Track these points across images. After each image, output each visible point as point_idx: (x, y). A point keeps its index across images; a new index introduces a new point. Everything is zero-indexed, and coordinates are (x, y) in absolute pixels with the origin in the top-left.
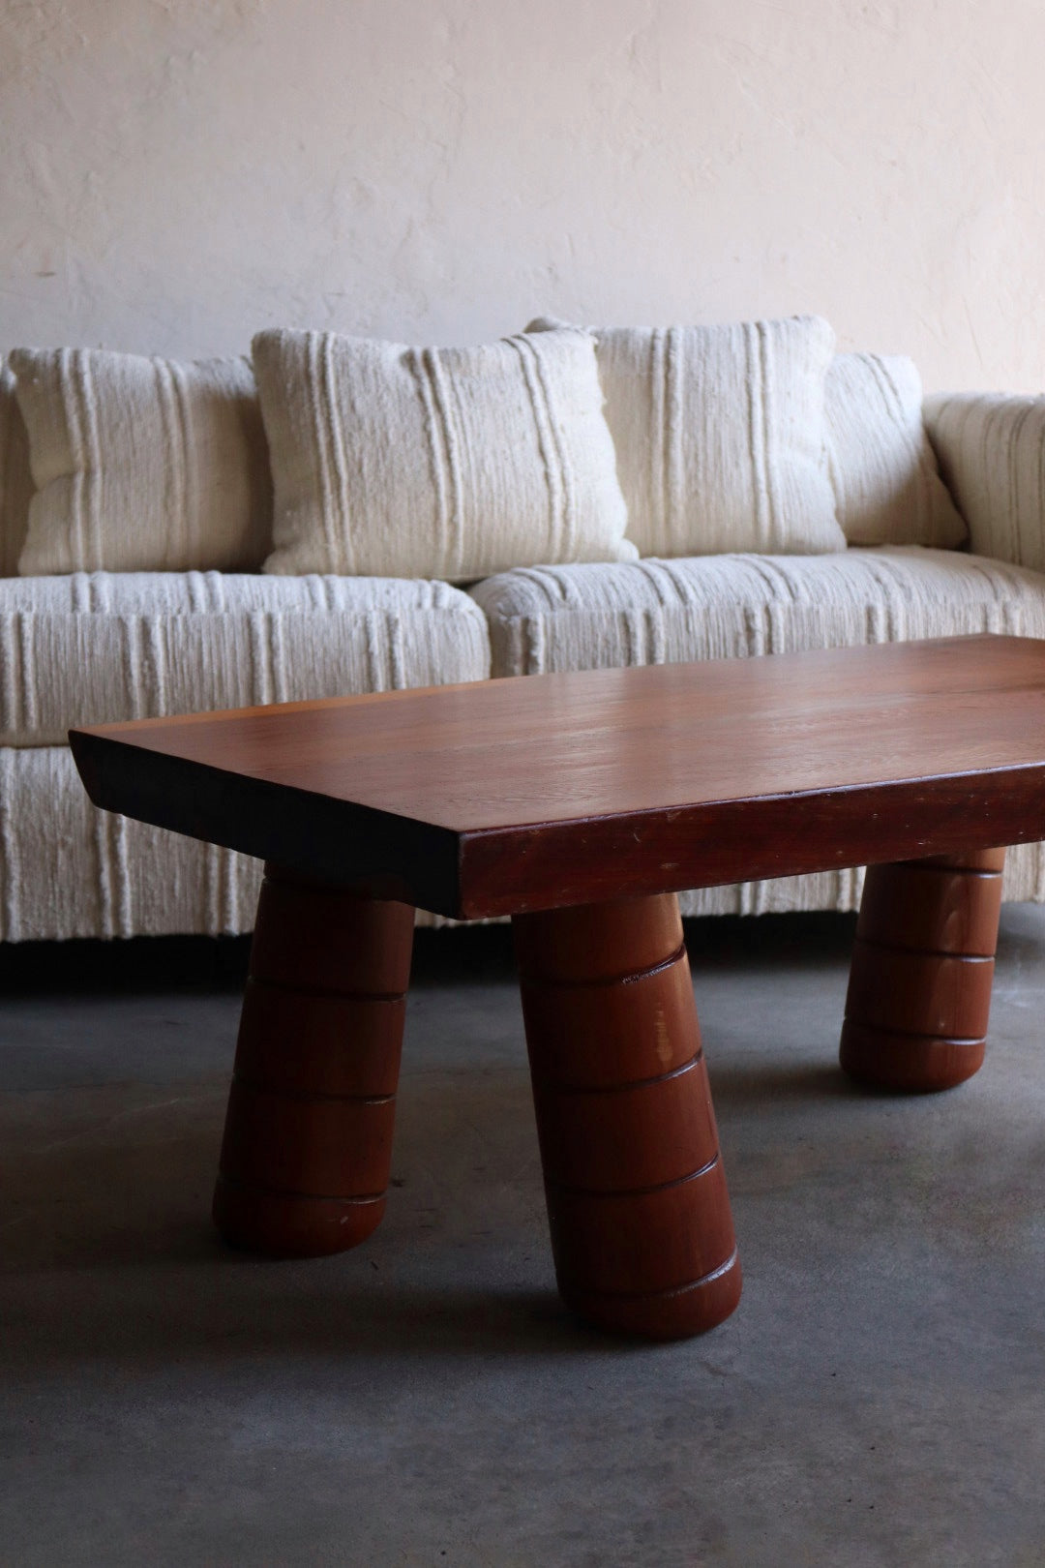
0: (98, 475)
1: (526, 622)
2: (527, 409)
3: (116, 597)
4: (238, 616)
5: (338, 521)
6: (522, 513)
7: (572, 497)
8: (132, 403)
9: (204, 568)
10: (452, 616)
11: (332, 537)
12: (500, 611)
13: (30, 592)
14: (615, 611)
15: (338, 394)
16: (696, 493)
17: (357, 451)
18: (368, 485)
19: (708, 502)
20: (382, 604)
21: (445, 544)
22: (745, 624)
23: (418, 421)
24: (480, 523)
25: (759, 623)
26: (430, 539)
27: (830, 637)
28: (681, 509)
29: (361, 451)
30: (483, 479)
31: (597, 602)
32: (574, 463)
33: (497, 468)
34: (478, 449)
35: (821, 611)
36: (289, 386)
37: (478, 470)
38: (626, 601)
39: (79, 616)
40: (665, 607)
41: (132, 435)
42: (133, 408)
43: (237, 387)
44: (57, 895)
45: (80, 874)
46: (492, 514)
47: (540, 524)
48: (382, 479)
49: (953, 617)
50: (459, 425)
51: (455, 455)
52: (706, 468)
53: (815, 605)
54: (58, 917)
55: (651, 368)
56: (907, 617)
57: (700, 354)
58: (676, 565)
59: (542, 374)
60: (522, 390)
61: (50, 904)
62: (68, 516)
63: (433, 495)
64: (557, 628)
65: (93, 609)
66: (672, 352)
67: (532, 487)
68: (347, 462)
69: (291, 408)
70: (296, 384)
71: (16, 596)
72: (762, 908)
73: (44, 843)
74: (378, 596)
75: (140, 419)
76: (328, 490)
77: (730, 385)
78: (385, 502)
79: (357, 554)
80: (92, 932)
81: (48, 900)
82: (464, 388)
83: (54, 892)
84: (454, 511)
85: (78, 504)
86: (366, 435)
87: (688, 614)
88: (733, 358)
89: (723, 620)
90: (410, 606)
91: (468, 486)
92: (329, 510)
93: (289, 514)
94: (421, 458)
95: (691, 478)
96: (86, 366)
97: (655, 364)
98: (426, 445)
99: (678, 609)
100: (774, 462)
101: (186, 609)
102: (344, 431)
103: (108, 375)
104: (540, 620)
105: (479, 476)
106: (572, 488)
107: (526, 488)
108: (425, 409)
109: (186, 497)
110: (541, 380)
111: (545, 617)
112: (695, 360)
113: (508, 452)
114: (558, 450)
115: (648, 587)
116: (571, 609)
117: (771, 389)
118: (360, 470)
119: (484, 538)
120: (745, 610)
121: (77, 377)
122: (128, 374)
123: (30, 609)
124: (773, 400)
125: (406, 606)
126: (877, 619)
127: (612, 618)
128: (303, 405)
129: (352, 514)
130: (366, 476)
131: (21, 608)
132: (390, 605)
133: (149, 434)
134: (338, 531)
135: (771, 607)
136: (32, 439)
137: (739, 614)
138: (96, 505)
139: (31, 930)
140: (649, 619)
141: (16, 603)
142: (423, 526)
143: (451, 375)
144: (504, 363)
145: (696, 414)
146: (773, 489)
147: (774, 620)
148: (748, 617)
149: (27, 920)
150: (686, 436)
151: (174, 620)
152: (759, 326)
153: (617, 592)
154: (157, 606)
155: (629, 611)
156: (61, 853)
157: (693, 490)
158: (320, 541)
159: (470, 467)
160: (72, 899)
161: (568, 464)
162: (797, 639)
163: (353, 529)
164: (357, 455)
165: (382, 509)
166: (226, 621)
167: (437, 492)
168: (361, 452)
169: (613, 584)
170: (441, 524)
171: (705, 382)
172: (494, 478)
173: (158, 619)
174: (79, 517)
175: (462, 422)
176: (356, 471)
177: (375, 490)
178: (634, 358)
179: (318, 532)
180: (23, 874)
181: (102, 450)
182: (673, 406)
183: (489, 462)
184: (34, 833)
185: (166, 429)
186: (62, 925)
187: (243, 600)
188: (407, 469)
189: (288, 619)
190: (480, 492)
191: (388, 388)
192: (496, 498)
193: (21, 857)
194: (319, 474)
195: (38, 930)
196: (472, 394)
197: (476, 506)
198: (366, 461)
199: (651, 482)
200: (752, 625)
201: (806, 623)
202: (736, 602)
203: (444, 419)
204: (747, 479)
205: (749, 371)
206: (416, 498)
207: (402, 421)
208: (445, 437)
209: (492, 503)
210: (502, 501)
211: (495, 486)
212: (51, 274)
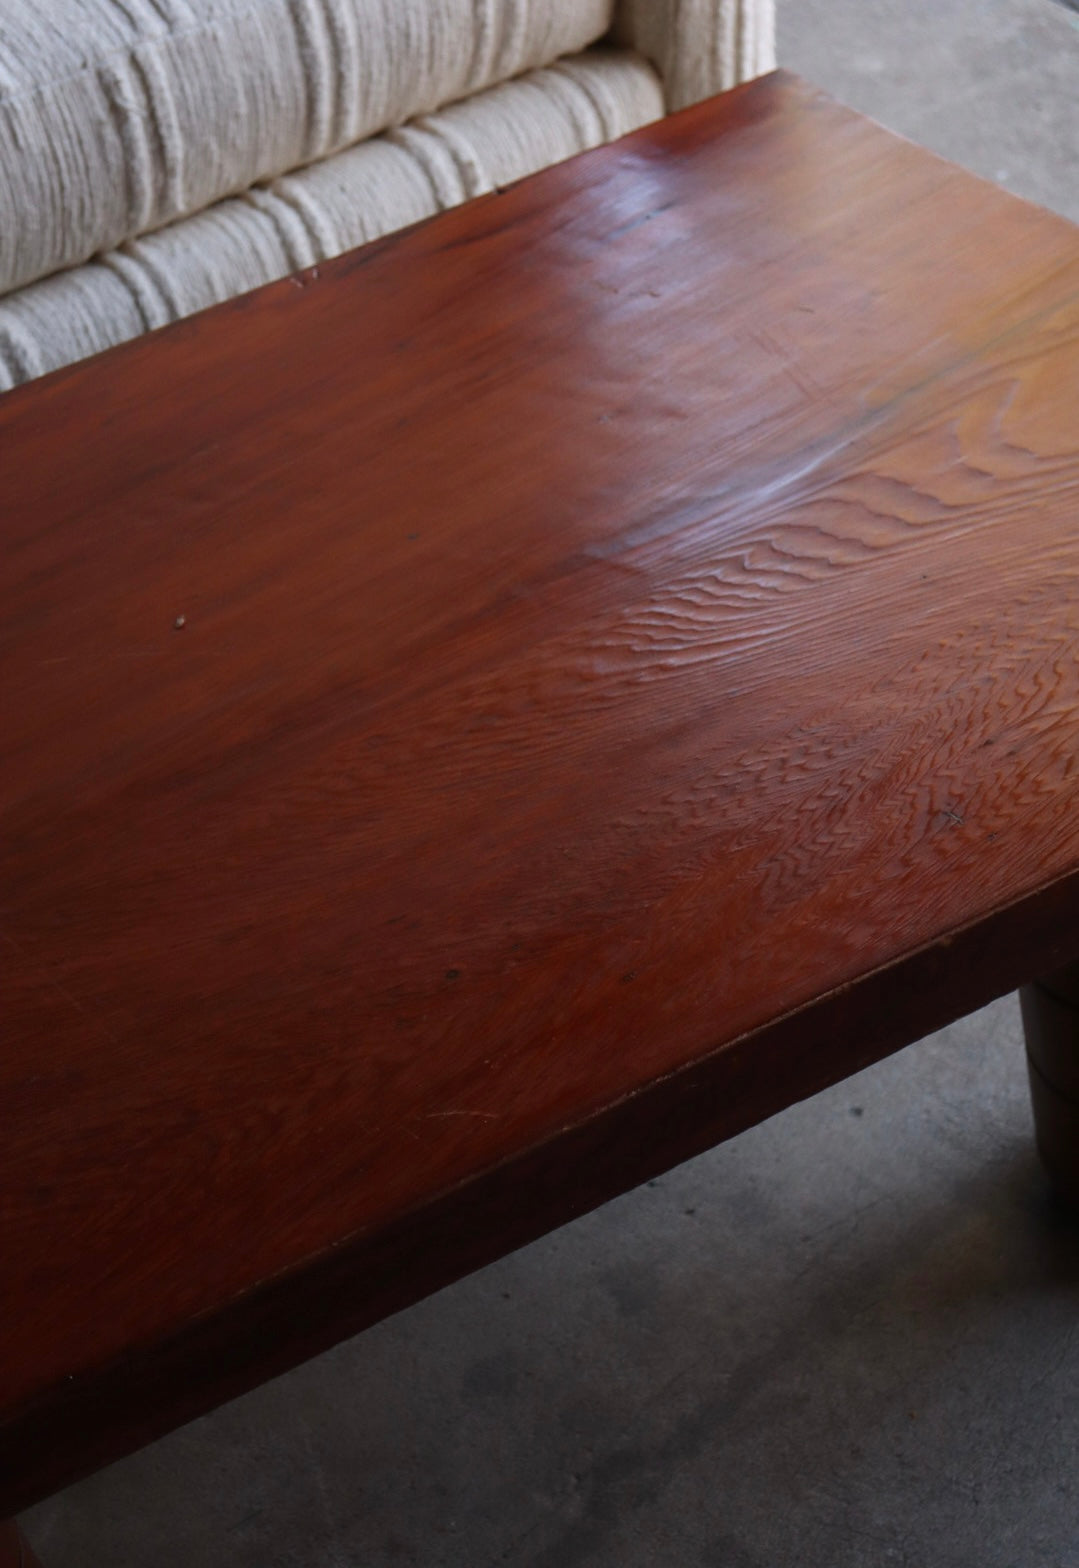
22: (106, 103)
27: (244, 75)
35: (221, 34)
53: (207, 26)
89: (69, 107)
120: (100, 75)
126: (308, 19)
135: (140, 57)
137: (91, 84)
147: (151, 78)
148: (108, 88)
162: (195, 98)
200: (119, 100)
201: (201, 65)
202: (78, 62)
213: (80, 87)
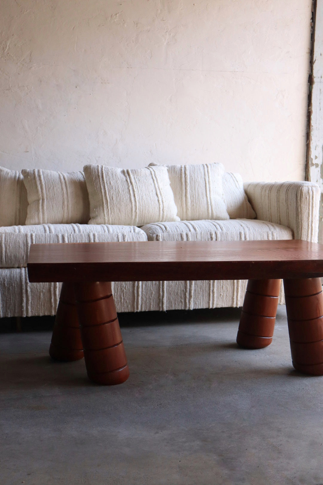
0: (46, 200)
1: (157, 236)
2: (153, 184)
3: (55, 229)
4: (86, 234)
5: (107, 211)
6: (153, 210)
7: (165, 205)
8: (54, 182)
9: (75, 223)
10: (139, 234)
12: (150, 233)
13: (33, 228)
14: (179, 233)
15: (106, 180)
16: (193, 205)
17: (112, 194)
18: (114, 202)
19: (196, 207)
20: (121, 231)
21: (134, 217)
23: (126, 187)
24: (142, 212)
25: (214, 236)
26: (130, 216)
27: (231, 239)
28: (190, 209)
30: (143, 201)
31: (174, 231)
32: (164, 197)
33: (146, 198)
34: (141, 194)
35: (229, 233)
36: (94, 178)
37: (141, 199)
38: (181, 231)
39: (46, 234)
40: (191, 232)
41: (54, 191)
42: (54, 184)
43: (79, 179)
44: (40, 305)
45: (46, 299)
46: (145, 210)
47: (157, 212)
48: (118, 201)
49: (260, 234)
51: (136, 195)
52: (195, 199)
53: (227, 232)
54: (40, 310)
55: (181, 175)
56: (249, 235)
57: (193, 172)
58: (192, 222)
59: (156, 176)
60: (152, 180)
61: (39, 307)
62: (38, 210)
63: (131, 205)
64: (165, 237)
65: (50, 233)
66: (186, 171)
67: (155, 203)
68: (109, 197)
69: (95, 184)
70: (96, 178)
71: (30, 229)
72: (214, 307)
73: (37, 291)
74: (120, 229)
75: (56, 186)
76: (105, 204)
77: (201, 178)
78: (119, 207)
79: (112, 220)
80: (49, 314)
81: (38, 306)
82: (137, 179)
83: (40, 304)
84: (136, 209)
85: (40, 207)
86: (114, 190)
87: (196, 234)
89: (205, 235)
90: (128, 232)
91: (139, 203)
92: (105, 209)
93: (95, 210)
94: (128, 196)
95: (192, 201)
96: (41, 174)
97: (182, 174)
98: (129, 193)
99: (194, 232)
100: (212, 197)
101: (73, 232)
102: (108, 189)
103: (47, 176)
104: (160, 235)
105: (142, 200)
106: (165, 203)
108: (128, 184)
109: (68, 206)
110: (156, 177)
111: (162, 234)
112: (192, 173)
113: (149, 195)
114: (161, 194)
115: (186, 227)
116: (168, 233)
117: (210, 180)
118: (113, 199)
119: (143, 216)
120: (210, 233)
121: (39, 176)
122: (52, 175)
123: (34, 232)
124: (211, 183)
125: (127, 232)
126: (242, 235)
127: (178, 235)
128: (98, 183)
129: (111, 210)
130: (114, 200)
131: (32, 233)
132: (123, 232)
133: (58, 190)
134: (107, 214)
135: (216, 232)
136: (28, 192)
137: (209, 233)
138: (45, 208)
139: (33, 313)
140: (187, 235)
141: (30, 231)
142: (128, 212)
143: (134, 176)
144: (147, 173)
145: (193, 186)
147: (217, 235)
148: (211, 235)
149: (33, 311)
150: (191, 191)
152: (206, 165)
153: (179, 229)
154: (66, 232)
155: (182, 233)
156: (41, 294)
158: (103, 216)
159: (140, 198)
160: (44, 305)
161: (163, 197)
163: (111, 214)
166: (83, 235)
167: (132, 204)
168: (113, 194)
169: (178, 226)
170: (133, 212)
171: (195, 178)
172: (146, 201)
173: (66, 235)
174: (41, 210)
175: (137, 187)
176: (112, 199)
177: (116, 204)
178: (176, 172)
179: (102, 214)
180: (32, 299)
181: (46, 194)
182: (187, 184)
183: (144, 197)
184: (35, 288)
185: (62, 189)
186: (41, 312)
187: (87, 230)
188: (124, 199)
189: (99, 235)
190: (142, 204)
191: (118, 179)
193: (32, 295)
194: (102, 200)
195: (35, 313)
196: (139, 181)
197: (141, 208)
198: (114, 197)
199: (182, 202)
201: (225, 236)
202: (208, 231)
203: (133, 186)
204: (205, 202)
205: (205, 176)
206: (127, 205)
207: (123, 187)
208: (134, 191)
209: (145, 207)
210: (148, 207)
211: (146, 203)
212: (28, 152)
213: (207, 233)
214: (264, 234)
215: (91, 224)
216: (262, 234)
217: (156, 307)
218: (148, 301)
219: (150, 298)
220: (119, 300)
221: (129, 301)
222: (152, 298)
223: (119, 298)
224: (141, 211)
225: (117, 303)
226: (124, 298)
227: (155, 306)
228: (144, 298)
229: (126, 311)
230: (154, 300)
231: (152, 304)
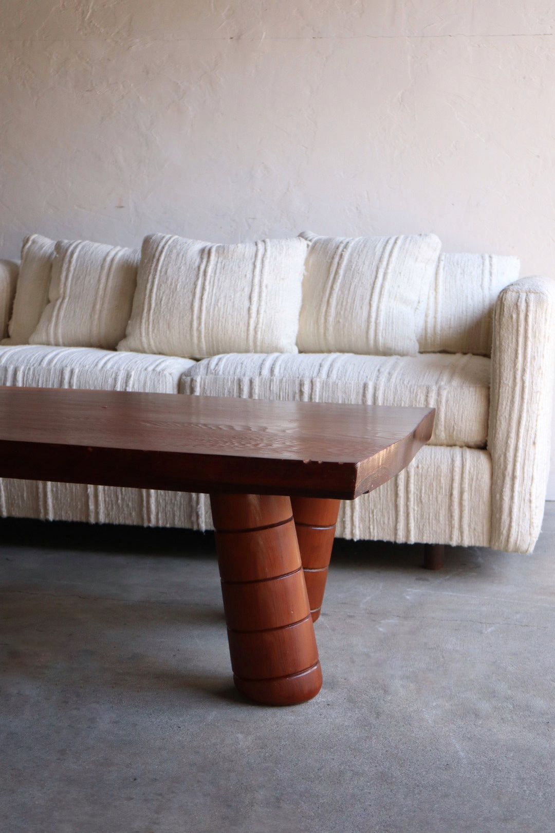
0: (66, 300)
1: (192, 380)
2: (249, 276)
5: (147, 326)
6: (233, 327)
7: (261, 320)
8: (89, 267)
10: (159, 375)
11: (144, 334)
12: (184, 374)
14: (236, 377)
15: (163, 264)
16: (339, 322)
18: (162, 310)
19: (344, 326)
20: (127, 367)
21: (195, 340)
22: (299, 389)
23: (193, 279)
24: (212, 331)
25: (306, 389)
26: (188, 338)
28: (331, 329)
29: (164, 292)
30: (216, 309)
31: (229, 372)
33: (225, 304)
35: (340, 384)
37: (214, 305)
38: (243, 372)
40: (260, 377)
41: (84, 282)
42: (89, 270)
46: (218, 327)
48: (169, 308)
50: (212, 282)
51: (205, 297)
52: (346, 309)
53: (337, 381)
55: (333, 258)
56: (385, 390)
57: (358, 252)
59: (264, 259)
60: (251, 266)
63: (190, 316)
64: (206, 385)
66: (345, 251)
67: (240, 315)
68: (156, 299)
69: (143, 272)
70: (149, 260)
75: (90, 275)
76: (145, 310)
77: (369, 266)
78: (168, 318)
79: (155, 342)
82: (221, 265)
84: (199, 324)
85: (55, 313)
86: (167, 286)
87: (271, 381)
88: (374, 254)
89: (289, 385)
90: (141, 369)
91: (208, 312)
92: (144, 321)
93: (129, 322)
94: (189, 298)
95: (338, 314)
96: (77, 252)
97: (336, 256)
98: (193, 292)
99: (267, 378)
100: (382, 307)
102: (159, 283)
103: (85, 254)
104: (198, 380)
105: (215, 308)
106: (261, 316)
107: (237, 315)
108: (199, 274)
109: (101, 312)
110: (263, 262)
111: (201, 378)
112: (355, 254)
113: (233, 296)
114: (260, 297)
115: (258, 367)
116: (215, 375)
117: (390, 271)
118: (161, 302)
119: (214, 339)
120: (301, 381)
121: (72, 254)
122: (94, 253)
124: (389, 276)
125: (139, 369)
126: (368, 390)
127: (234, 382)
128: (147, 271)
129: (153, 323)
130: (162, 305)
132: (130, 368)
133: (92, 282)
134: (147, 331)
135: (313, 381)
137: (297, 383)
138: (62, 313)
140: (251, 382)
142: (185, 330)
143: (218, 258)
144: (246, 253)
145: (347, 282)
146: (378, 321)
147: (315, 386)
148: (301, 385)
150: (340, 293)
151: (29, 369)
153: (241, 369)
154: (23, 362)
155: (243, 377)
157: (338, 319)
159: (211, 303)
161: (263, 303)
162: (325, 397)
163: (153, 330)
164: (161, 295)
165: (166, 321)
166: (53, 372)
167: (192, 315)
168: (163, 294)
169: (241, 364)
170: (193, 330)
171: (356, 265)
172: (222, 310)
173: (22, 368)
174: (54, 319)
175: (214, 281)
176: (159, 303)
177: (165, 312)
179: (138, 331)
181: (71, 288)
182: (338, 277)
183: (222, 301)
185: (99, 280)
187: (63, 361)
188: (181, 303)
190: (214, 315)
191: (185, 264)
192: (221, 319)
194: (143, 303)
197: (211, 322)
198: (164, 298)
200: (302, 389)
201: (330, 389)
202: (297, 375)
203: (205, 280)
204: (365, 314)
205: (380, 261)
206: (183, 317)
207: (186, 279)
208: (203, 289)
209: (219, 321)
210: (224, 320)
211: (221, 313)
212: (122, 207)
213: (294, 382)
214: (419, 391)
215: (121, 350)
216: (415, 391)
217: (186, 521)
218: (169, 508)
219: (173, 501)
220: (113, 499)
221: (132, 504)
222: (176, 503)
223: (112, 496)
224: (208, 329)
225: (110, 506)
226: (122, 498)
227: (183, 519)
228: (161, 501)
229: (129, 522)
230: (180, 507)
231: (177, 513)
